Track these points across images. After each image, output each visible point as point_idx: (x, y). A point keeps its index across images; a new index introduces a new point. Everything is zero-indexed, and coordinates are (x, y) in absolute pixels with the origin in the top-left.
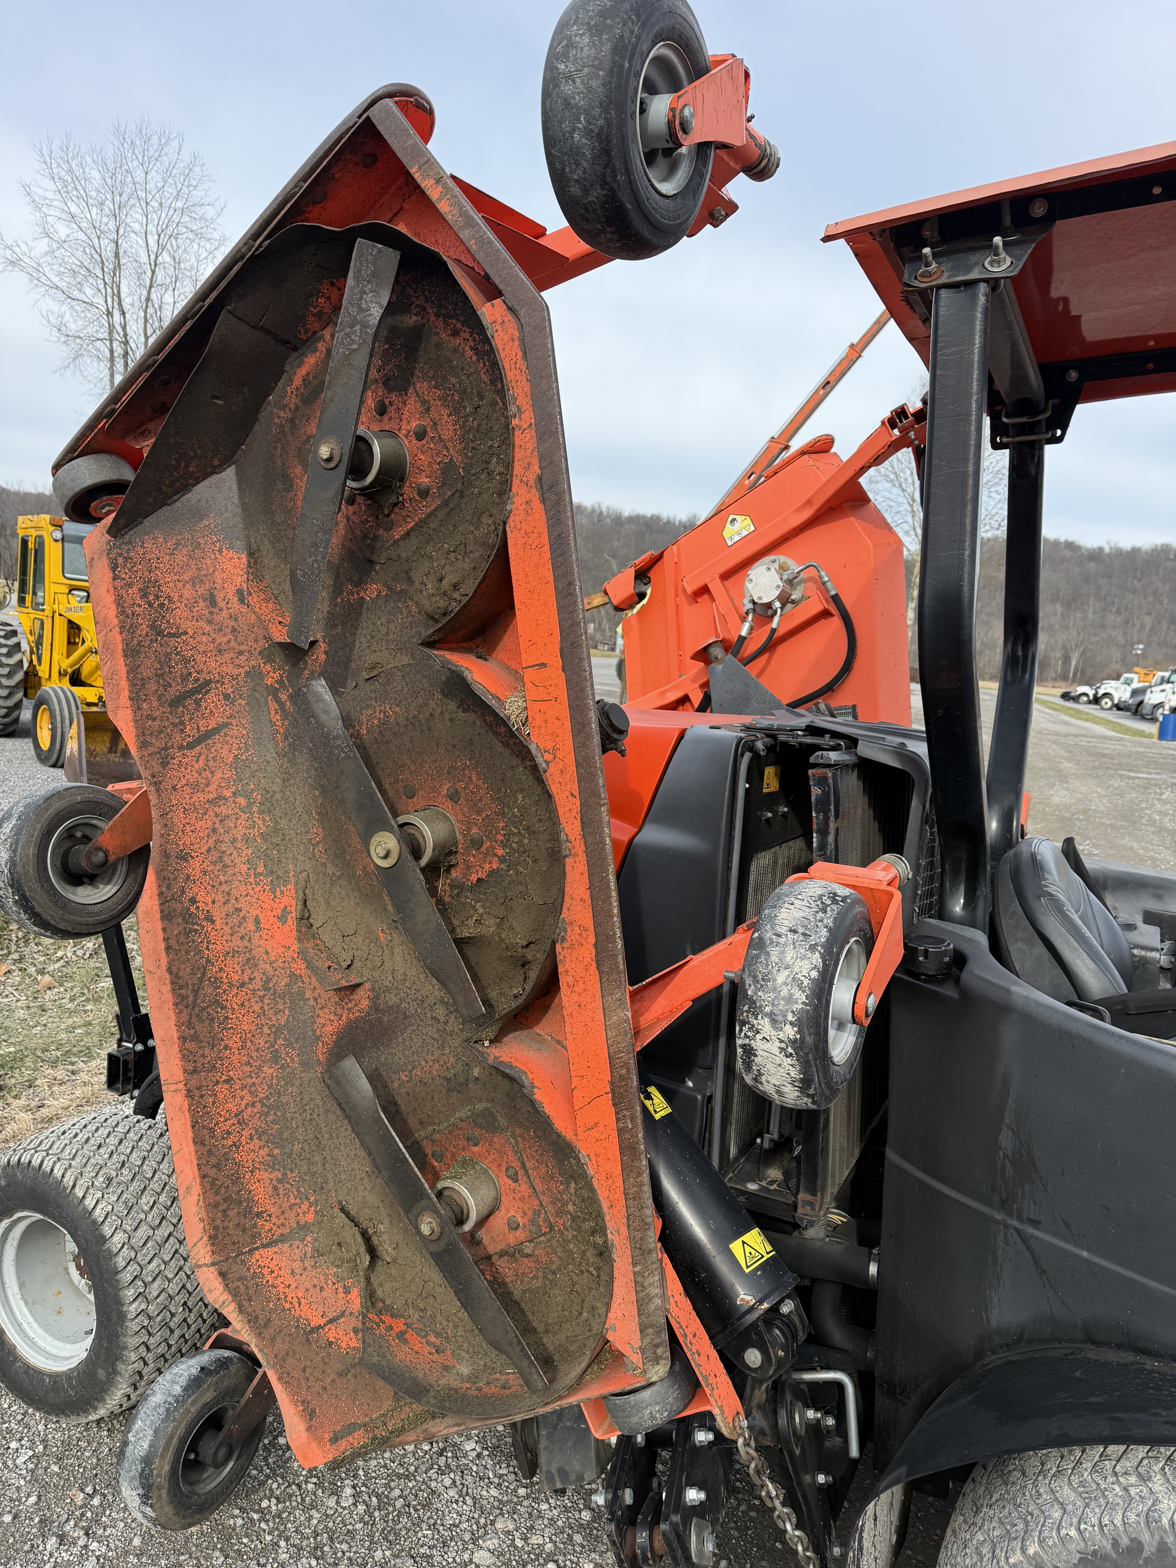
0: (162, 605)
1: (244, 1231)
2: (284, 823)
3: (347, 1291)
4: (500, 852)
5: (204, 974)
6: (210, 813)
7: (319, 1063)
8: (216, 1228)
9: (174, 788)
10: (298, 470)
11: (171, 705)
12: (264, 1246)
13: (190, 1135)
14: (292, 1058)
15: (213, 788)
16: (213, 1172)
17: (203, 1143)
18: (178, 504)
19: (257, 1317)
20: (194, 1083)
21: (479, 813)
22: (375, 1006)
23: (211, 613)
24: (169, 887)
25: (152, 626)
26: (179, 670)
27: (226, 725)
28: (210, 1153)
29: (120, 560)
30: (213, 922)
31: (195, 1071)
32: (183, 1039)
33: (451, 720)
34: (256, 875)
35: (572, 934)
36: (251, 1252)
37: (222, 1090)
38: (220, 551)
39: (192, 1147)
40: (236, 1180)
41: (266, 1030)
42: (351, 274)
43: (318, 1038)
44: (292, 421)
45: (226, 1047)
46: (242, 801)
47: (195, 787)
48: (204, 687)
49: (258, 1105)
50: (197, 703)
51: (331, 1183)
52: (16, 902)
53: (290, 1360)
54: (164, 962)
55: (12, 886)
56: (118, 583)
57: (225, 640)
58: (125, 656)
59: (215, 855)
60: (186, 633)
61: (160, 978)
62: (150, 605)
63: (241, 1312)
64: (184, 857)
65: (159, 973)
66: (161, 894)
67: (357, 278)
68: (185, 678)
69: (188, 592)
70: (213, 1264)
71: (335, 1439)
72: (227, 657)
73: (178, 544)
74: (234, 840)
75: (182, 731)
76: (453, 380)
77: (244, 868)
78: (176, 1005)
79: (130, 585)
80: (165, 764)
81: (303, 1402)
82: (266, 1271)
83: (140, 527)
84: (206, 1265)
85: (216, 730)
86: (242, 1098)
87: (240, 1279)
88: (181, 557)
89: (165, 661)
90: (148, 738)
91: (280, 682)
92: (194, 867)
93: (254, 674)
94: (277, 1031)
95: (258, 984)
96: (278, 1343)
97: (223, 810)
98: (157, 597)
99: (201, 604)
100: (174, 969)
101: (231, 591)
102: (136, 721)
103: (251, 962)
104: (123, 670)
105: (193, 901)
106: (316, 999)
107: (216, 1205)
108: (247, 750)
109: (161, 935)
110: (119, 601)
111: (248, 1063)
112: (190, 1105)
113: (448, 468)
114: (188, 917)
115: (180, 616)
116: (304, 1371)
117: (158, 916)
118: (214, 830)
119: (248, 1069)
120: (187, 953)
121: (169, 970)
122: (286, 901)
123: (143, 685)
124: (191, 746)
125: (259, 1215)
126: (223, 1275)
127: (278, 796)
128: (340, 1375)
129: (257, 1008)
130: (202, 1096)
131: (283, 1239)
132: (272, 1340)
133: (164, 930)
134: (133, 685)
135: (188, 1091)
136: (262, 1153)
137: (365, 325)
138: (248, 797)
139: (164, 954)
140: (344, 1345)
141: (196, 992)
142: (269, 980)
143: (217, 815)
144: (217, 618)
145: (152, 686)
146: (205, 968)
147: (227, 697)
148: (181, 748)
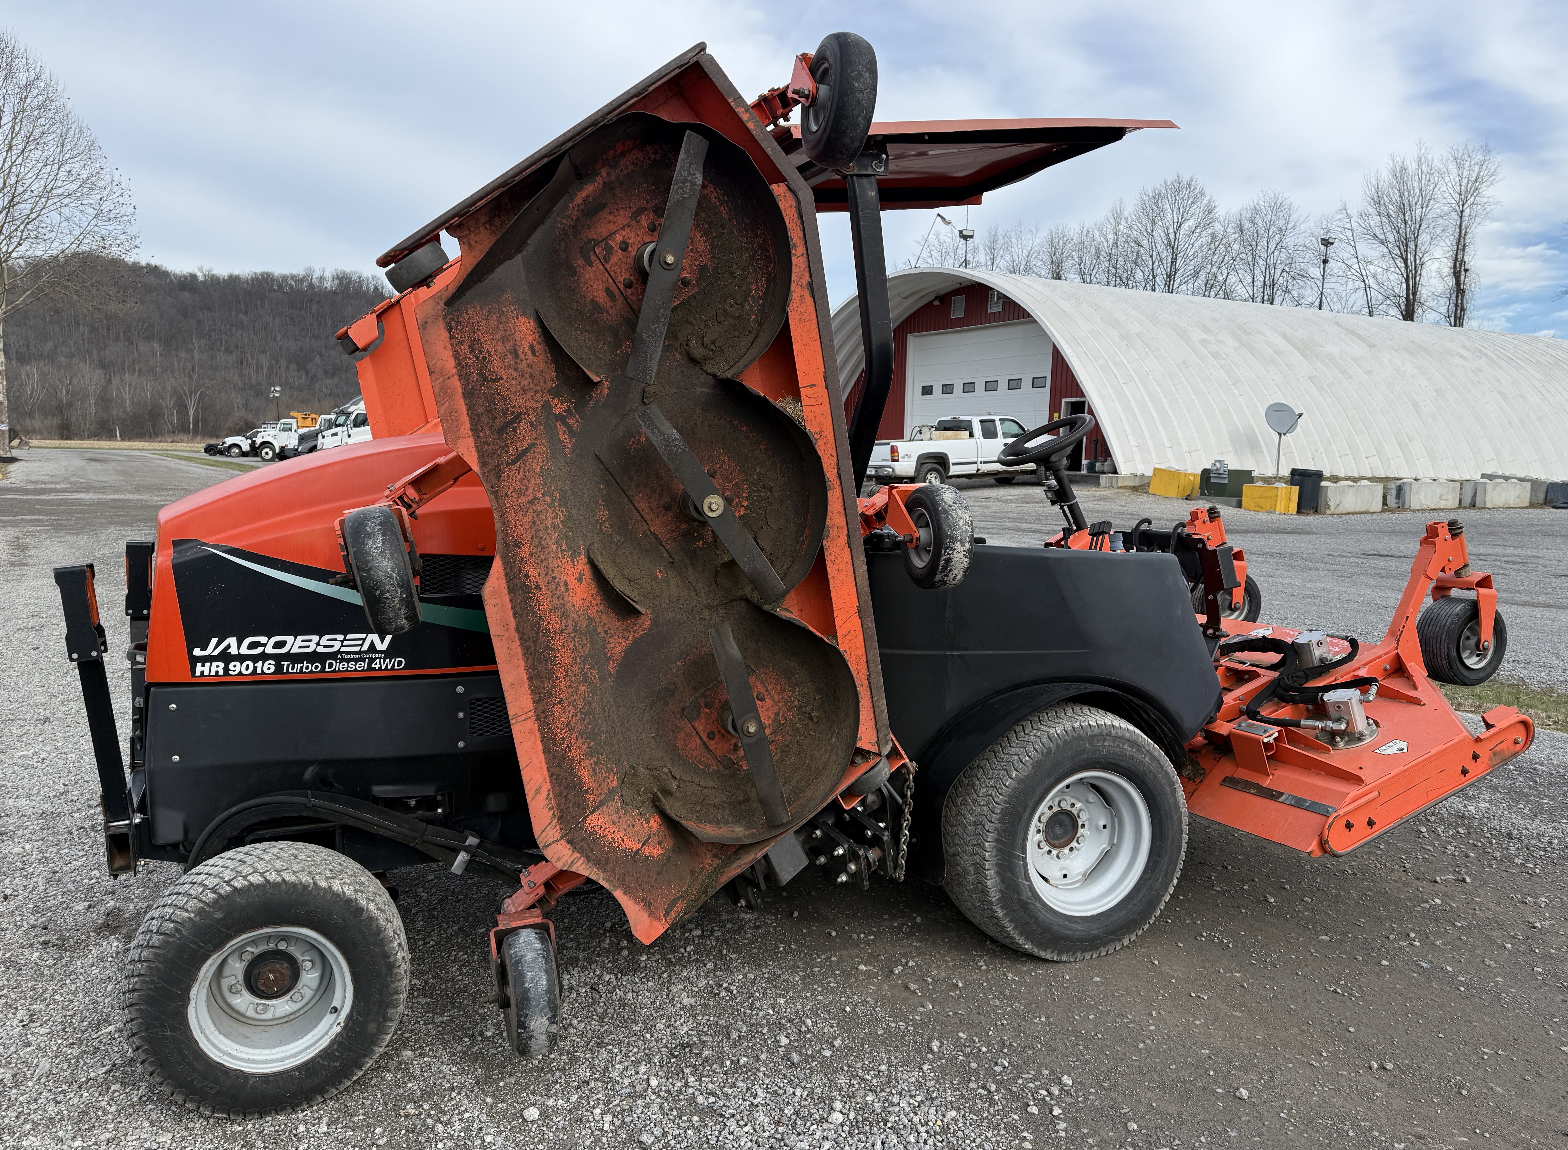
0: (484, 358)
1: (579, 806)
2: (574, 512)
3: (648, 822)
4: (745, 504)
5: (538, 629)
6: (531, 510)
7: (610, 675)
8: (562, 811)
9: (506, 495)
10: (581, 262)
11: (498, 433)
12: (591, 813)
13: (541, 747)
14: (594, 675)
15: (530, 491)
16: (556, 771)
17: (549, 752)
18: (487, 281)
19: (600, 860)
20: (541, 709)
21: (730, 482)
22: (655, 622)
23: (516, 363)
24: (511, 569)
25: (480, 374)
26: (500, 406)
27: (534, 445)
28: (554, 757)
29: (453, 324)
30: (540, 589)
31: (540, 700)
32: (530, 678)
33: (709, 426)
34: (562, 551)
35: (833, 532)
36: (584, 820)
37: (557, 709)
38: (518, 318)
39: (542, 757)
40: (571, 771)
41: (578, 660)
42: (682, 150)
43: (609, 659)
44: (574, 227)
45: (557, 678)
46: (548, 499)
47: (520, 493)
48: (517, 418)
49: (579, 714)
50: (515, 429)
51: (624, 756)
52: (402, 599)
53: (627, 878)
54: (513, 624)
55: (401, 587)
56: (454, 341)
57: (526, 382)
58: (465, 397)
59: (536, 540)
60: (502, 378)
61: (508, 639)
62: (477, 358)
63: (589, 861)
64: (518, 545)
65: (507, 635)
66: (506, 575)
67: (687, 153)
68: (505, 412)
69: (500, 348)
70: (562, 838)
71: (667, 914)
72: (529, 395)
73: (490, 312)
74: (547, 528)
75: (507, 452)
76: (703, 215)
77: (554, 547)
78: (524, 654)
79: (462, 343)
80: (499, 477)
81: (642, 900)
82: (597, 828)
83: (464, 298)
84: (557, 841)
85: (528, 450)
86: (569, 712)
87: (583, 840)
88: (493, 322)
89: (490, 399)
90: (486, 459)
91: (568, 411)
92: (525, 552)
93: (547, 407)
94: (585, 659)
95: (570, 629)
96: (618, 872)
97: (538, 507)
98: (481, 352)
99: (509, 356)
100: (521, 629)
101: (526, 346)
102: (477, 447)
103: (565, 615)
104: (464, 409)
105: (527, 576)
106: (606, 632)
107: (561, 794)
108: (548, 462)
109: (509, 605)
110: (456, 355)
111: (570, 686)
112: (539, 726)
113: (703, 269)
114: (526, 589)
115: (496, 365)
116: (637, 881)
117: (506, 591)
118: (534, 523)
119: (570, 690)
120: (528, 615)
121: (517, 630)
122: (580, 567)
123: (479, 419)
124: (514, 462)
125: (586, 792)
126: (570, 842)
127: (569, 493)
128: (659, 874)
129: (572, 646)
130: (546, 717)
131: (601, 804)
132: (613, 870)
133: (511, 601)
134: (471, 419)
135: (537, 716)
136: (584, 747)
137: (693, 184)
138: (551, 496)
139: (513, 619)
140: (655, 855)
141: (535, 642)
142: (577, 624)
143: (534, 512)
144: (520, 367)
145: (485, 419)
146: (539, 623)
147: (532, 424)
148: (508, 464)
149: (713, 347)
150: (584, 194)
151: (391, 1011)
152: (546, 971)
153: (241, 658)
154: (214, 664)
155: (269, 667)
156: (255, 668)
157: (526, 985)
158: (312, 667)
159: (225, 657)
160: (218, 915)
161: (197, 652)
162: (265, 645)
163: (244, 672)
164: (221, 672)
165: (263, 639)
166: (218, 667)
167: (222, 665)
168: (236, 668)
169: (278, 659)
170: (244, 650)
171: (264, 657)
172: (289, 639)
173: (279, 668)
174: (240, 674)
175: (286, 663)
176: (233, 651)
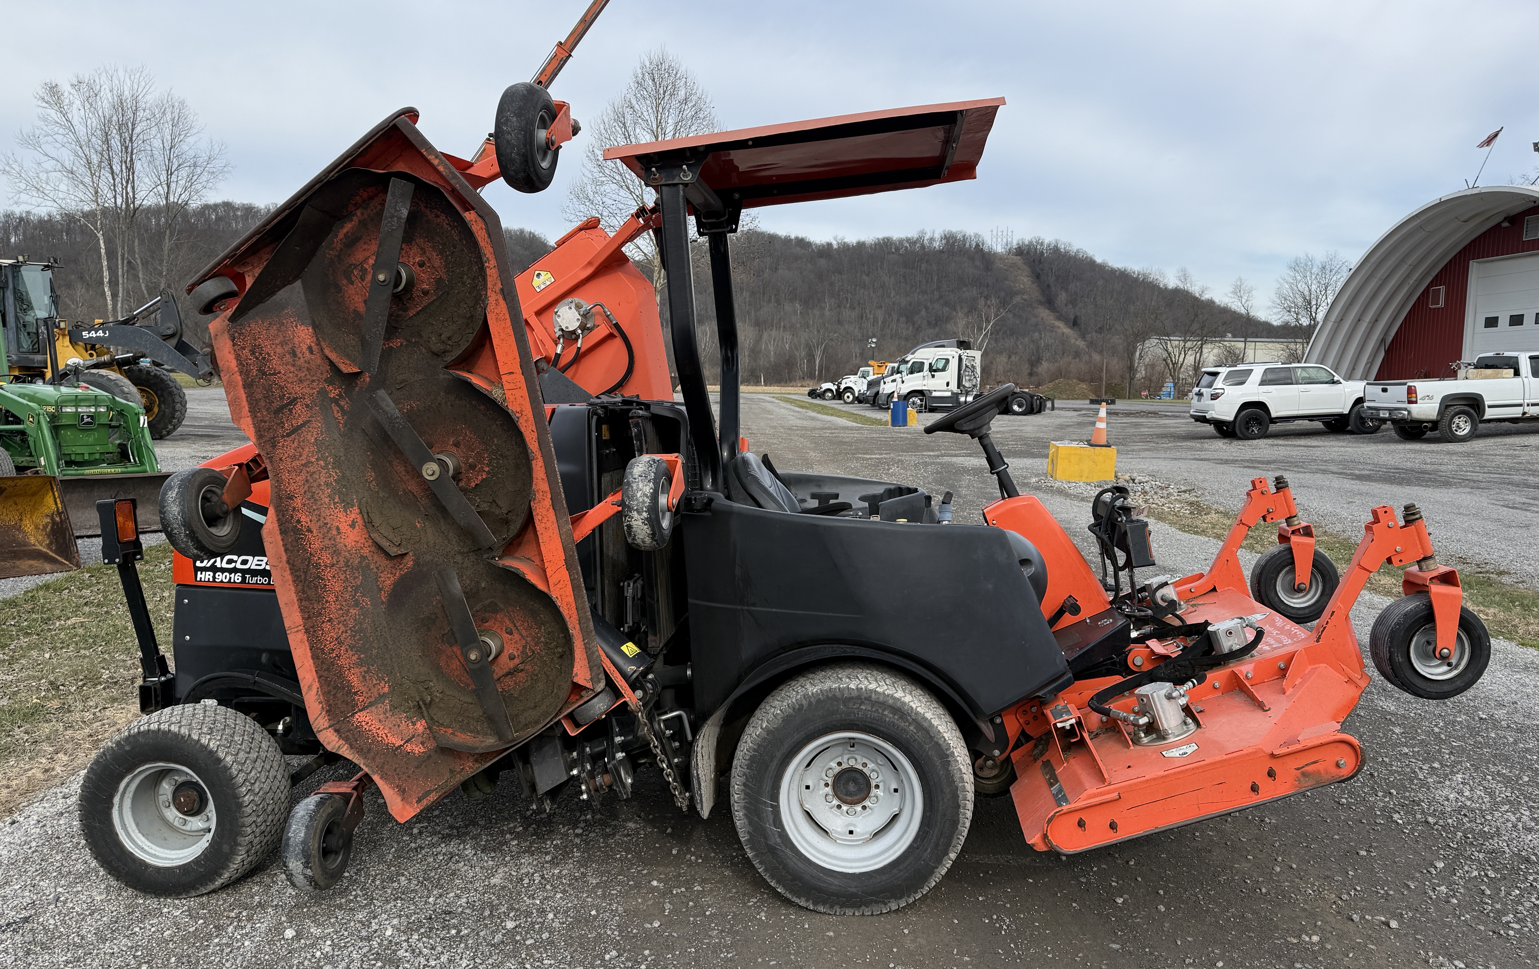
0: (264, 358)
1: (347, 704)
2: (348, 473)
3: (414, 724)
4: (487, 469)
5: (309, 562)
6: (304, 471)
7: (383, 603)
8: (330, 706)
9: (281, 459)
10: (345, 282)
11: (275, 413)
12: (360, 711)
13: (310, 654)
14: (367, 602)
15: (305, 456)
16: (325, 674)
17: (318, 658)
18: (268, 302)
19: (362, 749)
20: (310, 624)
21: (472, 451)
22: (417, 563)
23: (294, 361)
24: (283, 515)
25: (259, 370)
26: (277, 393)
27: (309, 421)
28: (323, 663)
29: (236, 335)
30: (312, 532)
31: (309, 617)
32: (300, 600)
33: (452, 405)
34: (335, 503)
35: (539, 496)
36: (353, 715)
37: (327, 626)
38: (296, 326)
39: (311, 661)
40: (340, 675)
41: (349, 589)
42: (389, 193)
43: (381, 590)
44: (339, 256)
45: (327, 602)
46: (322, 463)
47: (294, 458)
48: (293, 401)
49: (349, 631)
50: (290, 411)
51: (396, 669)
52: (186, 535)
53: (386, 767)
54: (284, 558)
55: (184, 526)
56: (237, 348)
57: (303, 375)
58: (244, 388)
59: (309, 495)
60: (280, 373)
61: (282, 568)
62: (257, 358)
63: (352, 748)
64: (291, 497)
65: (281, 565)
66: (279, 520)
67: (393, 195)
68: (282, 397)
69: (279, 350)
70: (330, 727)
71: (419, 801)
72: (305, 384)
73: (270, 324)
74: (320, 485)
75: (283, 427)
76: (438, 238)
77: (327, 500)
78: (294, 581)
79: (244, 349)
80: (274, 446)
81: (397, 787)
82: (363, 724)
83: (247, 316)
84: (326, 728)
85: (303, 425)
86: (339, 629)
87: (349, 731)
88: (273, 331)
89: (269, 389)
90: (263, 433)
91: (340, 395)
92: (298, 502)
93: (323, 393)
94: (356, 589)
95: (342, 564)
96: (378, 760)
97: (312, 469)
98: (261, 354)
99: (288, 356)
100: (291, 561)
101: (304, 348)
102: (254, 424)
103: (336, 552)
104: (244, 396)
105: (299, 521)
106: (377, 568)
107: (329, 692)
108: (322, 435)
109: (281, 543)
110: (238, 357)
111: (341, 609)
112: (308, 637)
113: (439, 281)
114: (296, 531)
115: (275, 363)
116: (395, 770)
117: (278, 532)
118: (307, 481)
119: (341, 612)
120: (298, 551)
121: (288, 562)
122: (353, 516)
123: (257, 404)
124: (288, 435)
125: (356, 693)
126: (337, 731)
127: (343, 458)
128: (417, 768)
129: (343, 577)
130: (315, 631)
131: (371, 704)
132: (374, 759)
133: (283, 540)
134: (250, 404)
135: (306, 629)
136: (354, 658)
137: (399, 218)
138: (325, 461)
139: (284, 554)
140: (417, 752)
141: (305, 573)
142: (348, 561)
143: (308, 472)
144: (298, 363)
145: (262, 404)
146: (309, 558)
147: (307, 406)
148: (283, 436)
149: (450, 342)
150: (345, 230)
151: (240, 839)
152: (307, 827)
153: (223, 570)
154: (208, 573)
155: (237, 578)
156: (230, 578)
157: (289, 834)
158: (263, 580)
159: (214, 569)
160: (127, 748)
161: (198, 564)
162: (236, 562)
163: (224, 580)
164: (211, 580)
165: (235, 558)
166: (209, 576)
167: (211, 574)
168: (220, 577)
169: (244, 572)
170: (225, 565)
171: (235, 570)
172: (250, 558)
173: (244, 578)
174: (222, 581)
175: (248, 576)
176: (218, 564)
